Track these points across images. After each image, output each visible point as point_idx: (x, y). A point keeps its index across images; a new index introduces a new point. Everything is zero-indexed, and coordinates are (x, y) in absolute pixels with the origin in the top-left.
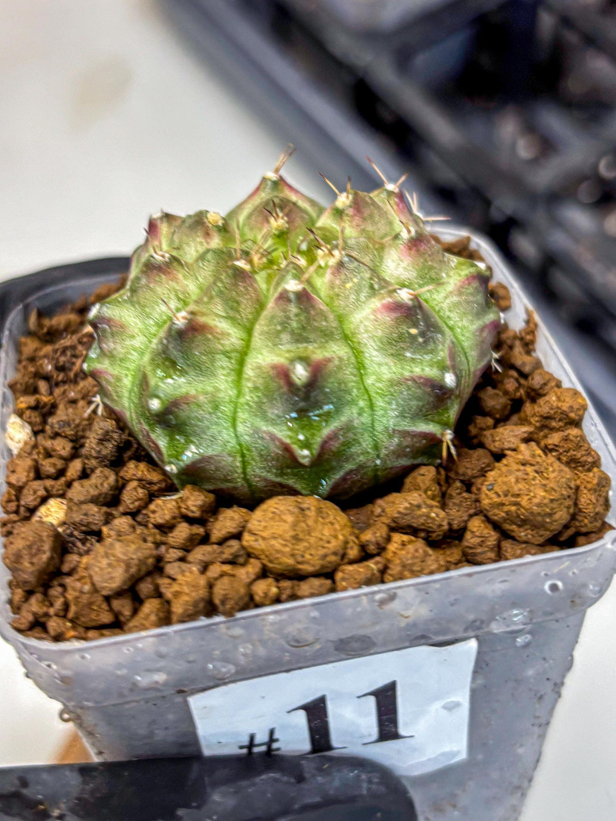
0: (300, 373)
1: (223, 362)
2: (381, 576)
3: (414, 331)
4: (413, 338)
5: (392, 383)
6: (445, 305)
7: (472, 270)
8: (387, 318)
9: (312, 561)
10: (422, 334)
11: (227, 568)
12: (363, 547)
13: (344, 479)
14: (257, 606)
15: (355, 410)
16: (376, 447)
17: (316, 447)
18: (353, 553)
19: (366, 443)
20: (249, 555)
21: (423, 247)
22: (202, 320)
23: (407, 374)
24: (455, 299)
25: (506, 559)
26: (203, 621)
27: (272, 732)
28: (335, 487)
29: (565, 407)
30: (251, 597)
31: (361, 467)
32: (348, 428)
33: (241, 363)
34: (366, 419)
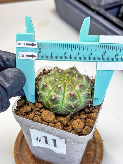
0: (53, 98)
1: (48, 91)
2: (54, 127)
3: (71, 98)
4: (71, 99)
5: (66, 103)
6: (81, 96)
7: (88, 93)
8: (69, 95)
9: (47, 120)
10: (72, 99)
11: (37, 116)
12: (54, 122)
13: (57, 112)
14: (38, 122)
15: (60, 105)
16: (62, 110)
17: (53, 107)
18: (53, 122)
19: (60, 109)
20: (41, 116)
21: (82, 87)
22: (47, 85)
23: (68, 103)
24: (83, 96)
25: (71, 133)
26: (31, 121)
27: (40, 138)
28: (56, 112)
29: (93, 116)
30: (38, 121)
31: (59, 112)
32: (58, 106)
33: (50, 92)
34: (61, 106)
